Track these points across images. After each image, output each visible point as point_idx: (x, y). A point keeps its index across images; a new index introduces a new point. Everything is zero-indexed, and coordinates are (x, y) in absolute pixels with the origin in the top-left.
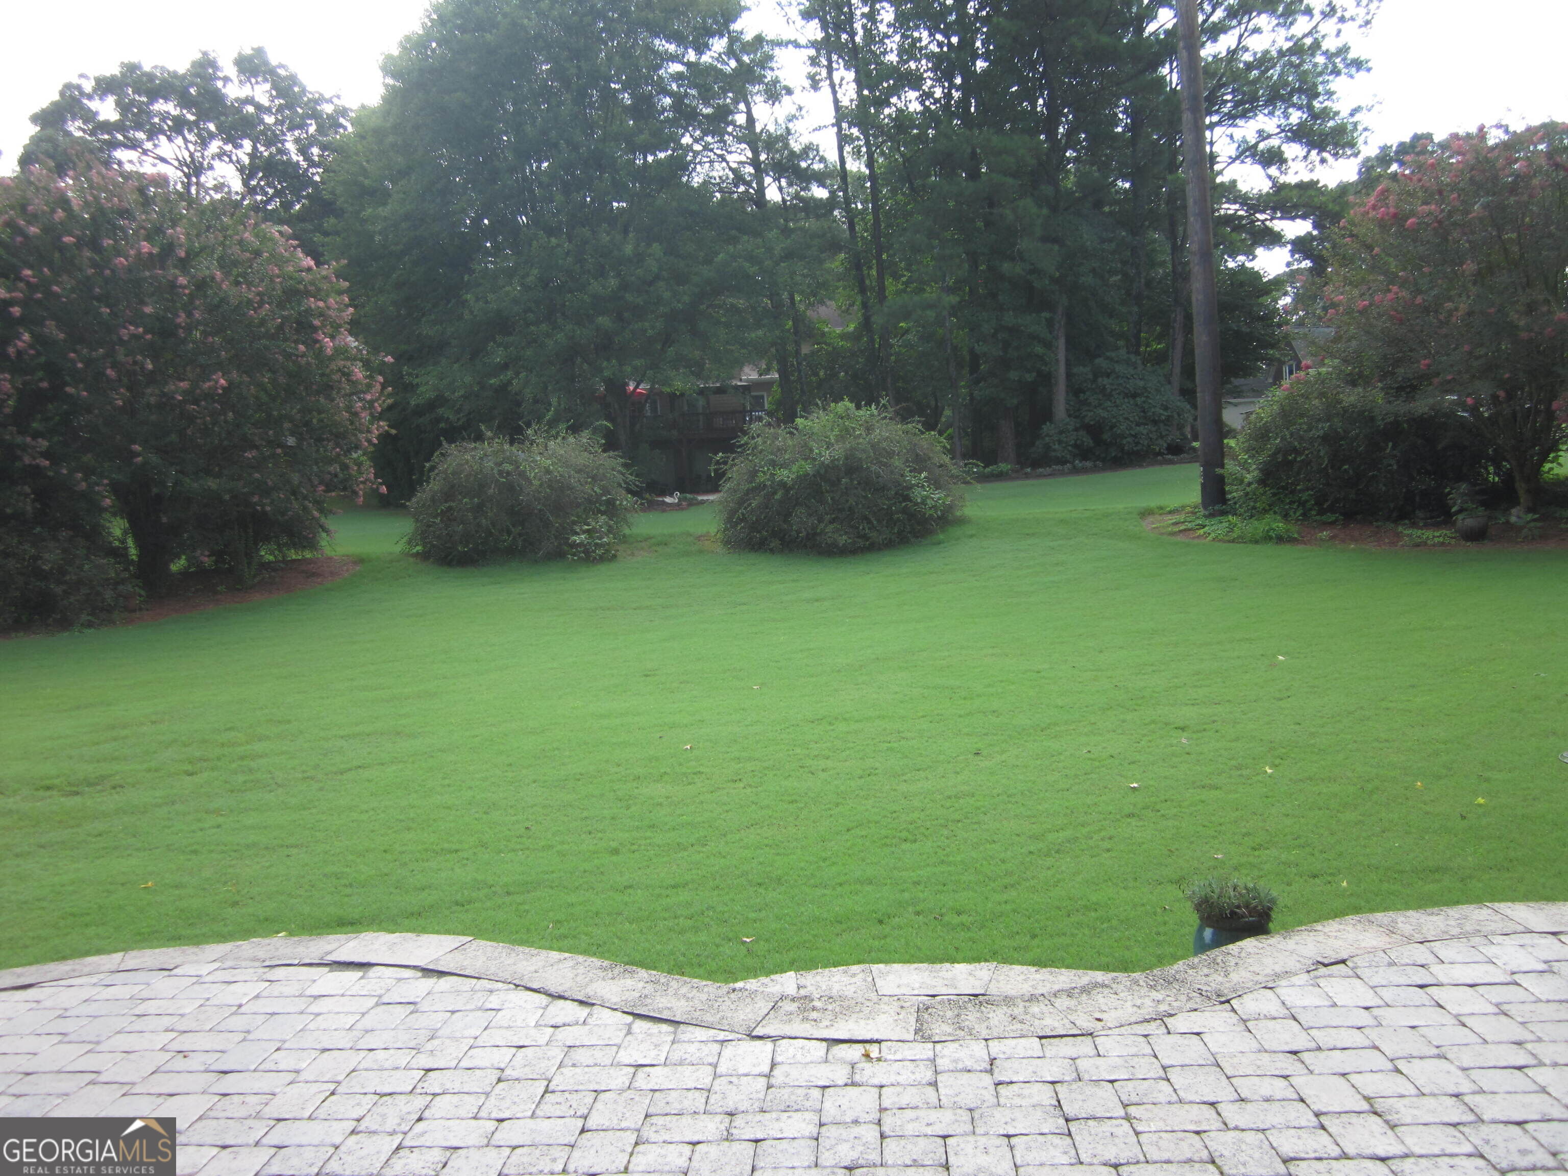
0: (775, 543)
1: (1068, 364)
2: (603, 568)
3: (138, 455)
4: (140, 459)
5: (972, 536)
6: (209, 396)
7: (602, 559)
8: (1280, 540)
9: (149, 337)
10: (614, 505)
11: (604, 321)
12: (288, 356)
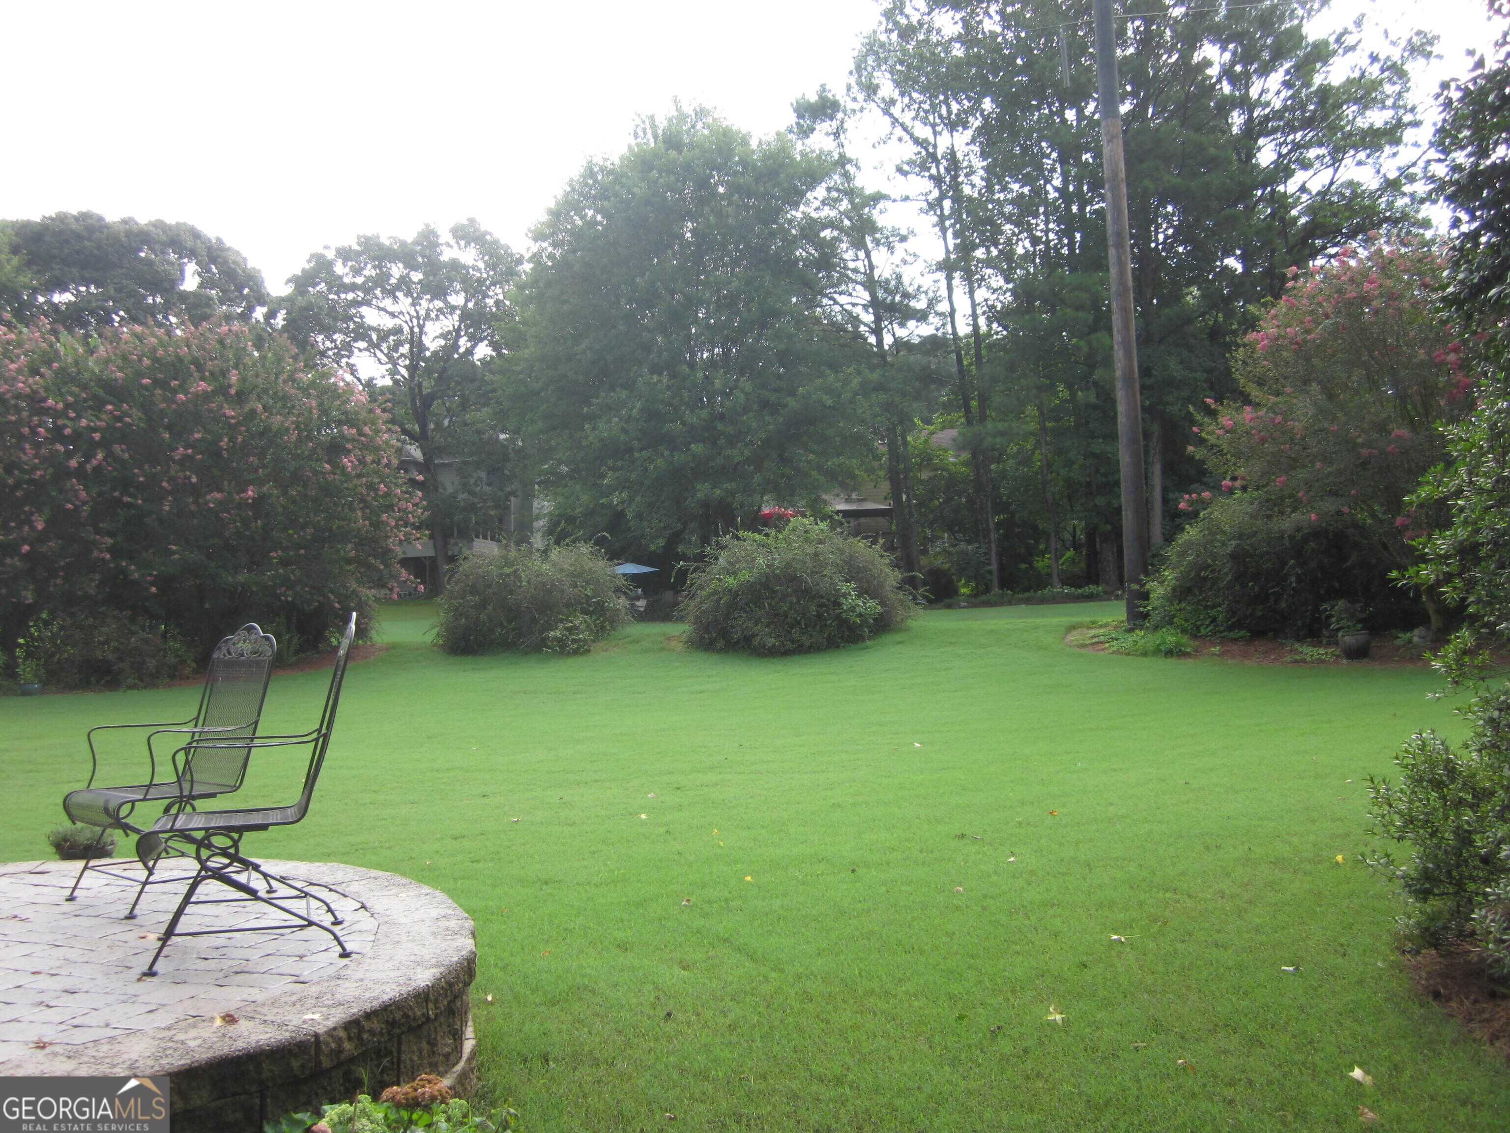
0: (721, 644)
1: (1165, 490)
2: (571, 661)
3: (175, 553)
4: (177, 556)
5: (900, 643)
6: (240, 506)
7: (576, 652)
8: (1169, 653)
9: (199, 457)
10: (603, 607)
11: (697, 448)
12: (316, 473)
